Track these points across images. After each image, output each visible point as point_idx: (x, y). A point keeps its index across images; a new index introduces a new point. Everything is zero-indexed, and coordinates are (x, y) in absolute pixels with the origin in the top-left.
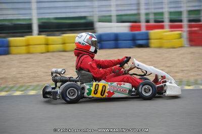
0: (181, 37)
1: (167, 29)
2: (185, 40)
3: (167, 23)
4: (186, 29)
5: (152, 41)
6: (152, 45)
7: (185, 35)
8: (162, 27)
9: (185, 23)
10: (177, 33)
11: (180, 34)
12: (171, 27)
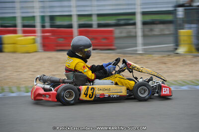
0: (34, 42)
1: (20, 34)
2: (38, 45)
3: (19, 28)
4: (39, 34)
5: (5, 46)
6: (6, 50)
7: (39, 40)
8: (15, 32)
9: (38, 28)
10: (30, 37)
11: (34, 39)
12: (24, 32)
